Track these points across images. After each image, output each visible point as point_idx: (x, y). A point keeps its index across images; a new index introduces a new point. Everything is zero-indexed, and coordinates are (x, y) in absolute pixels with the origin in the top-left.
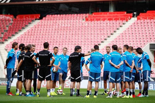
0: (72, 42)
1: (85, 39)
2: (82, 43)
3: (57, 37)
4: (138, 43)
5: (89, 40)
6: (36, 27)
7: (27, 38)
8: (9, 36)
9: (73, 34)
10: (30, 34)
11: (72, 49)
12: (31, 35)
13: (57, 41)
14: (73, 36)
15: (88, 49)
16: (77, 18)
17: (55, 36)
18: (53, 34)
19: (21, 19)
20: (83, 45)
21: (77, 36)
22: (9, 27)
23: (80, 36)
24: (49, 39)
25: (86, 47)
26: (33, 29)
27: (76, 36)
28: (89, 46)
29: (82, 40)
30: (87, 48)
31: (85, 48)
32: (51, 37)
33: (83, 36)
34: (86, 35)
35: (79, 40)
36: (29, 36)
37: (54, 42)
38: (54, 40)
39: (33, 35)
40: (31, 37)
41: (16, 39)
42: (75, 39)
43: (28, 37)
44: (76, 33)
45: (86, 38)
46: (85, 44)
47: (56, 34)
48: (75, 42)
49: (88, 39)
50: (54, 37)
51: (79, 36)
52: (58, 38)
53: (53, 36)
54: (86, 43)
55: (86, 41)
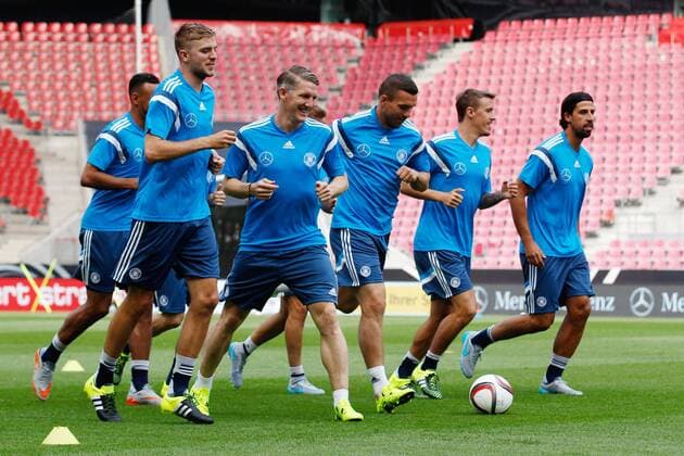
0: (606, 129)
1: (658, 116)
2: (647, 134)
3: (544, 110)
5: (672, 122)
6: (456, 73)
7: (421, 118)
9: (607, 99)
10: (432, 100)
11: (604, 159)
12: (439, 103)
13: (545, 126)
14: (609, 104)
15: (671, 157)
16: (626, 33)
17: (537, 107)
18: (525, 98)
19: (397, 40)
20: (652, 141)
21: (623, 106)
22: (350, 75)
23: (636, 104)
24: (510, 117)
25: (665, 151)
26: (447, 80)
27: (620, 107)
28: (673, 144)
29: (647, 123)
30: (668, 155)
31: (659, 154)
32: (520, 111)
33: (650, 105)
34: (659, 102)
35: (634, 123)
36: (430, 110)
37: (530, 130)
38: (531, 122)
39: (445, 106)
40: (437, 113)
42: (619, 117)
43: (425, 114)
44: (622, 93)
45: (661, 112)
46: (658, 137)
47: (538, 97)
48: (619, 128)
49: (671, 117)
50: (532, 110)
51: (632, 108)
52: (546, 116)
53: (525, 108)
54: (663, 135)
55: (664, 125)
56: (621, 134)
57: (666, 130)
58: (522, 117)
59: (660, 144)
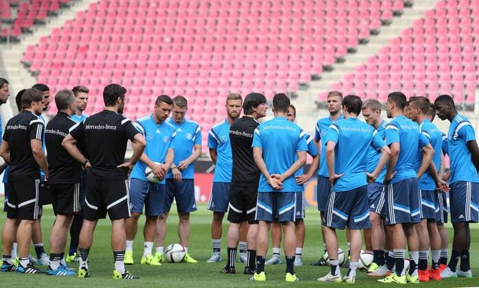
0: (258, 40)
1: (302, 30)
2: (292, 45)
3: (206, 22)
5: (314, 35)
7: (101, 26)
9: (260, 13)
10: (110, 10)
12: (117, 13)
13: (206, 36)
14: (261, 18)
15: (312, 66)
17: (200, 19)
18: (190, 11)
20: (296, 52)
21: (273, 20)
23: (284, 19)
24: (177, 28)
25: (306, 61)
27: (270, 21)
28: (314, 54)
29: (292, 36)
30: (308, 64)
31: (302, 63)
32: (186, 22)
33: (296, 20)
34: (304, 18)
35: (282, 36)
36: (108, 19)
37: (194, 39)
38: (195, 32)
39: (121, 15)
40: (115, 22)
42: (269, 30)
43: (104, 22)
44: (273, 9)
45: (305, 27)
46: (302, 48)
47: (201, 11)
48: (269, 39)
49: (313, 31)
50: (196, 21)
51: (281, 21)
52: (207, 27)
53: (190, 20)
54: (306, 46)
55: (306, 38)
56: (270, 45)
57: (308, 42)
58: (187, 27)
59: (303, 54)
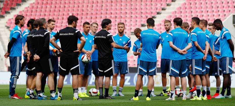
0: (111, 13)
2: (127, 15)
3: (88, 6)
4: (214, 13)
5: (137, 11)
7: (41, 9)
8: (13, 6)
9: (112, 2)
10: (44, 2)
13: (88, 12)
14: (113, 4)
15: (136, 24)
17: (85, 5)
18: (80, 1)
20: (129, 18)
21: (118, 5)
23: (123, 4)
24: (75, 9)
25: (134, 22)
27: (117, 5)
28: (137, 19)
29: (127, 11)
30: (135, 24)
31: (132, 23)
32: (79, 6)
33: (128, 4)
34: (132, 3)
35: (122, 11)
36: (44, 6)
37: (82, 14)
38: (83, 11)
39: (49, 4)
40: (46, 7)
41: (23, 11)
42: (116, 9)
43: (42, 7)
45: (132, 7)
46: (131, 17)
47: (85, 1)
48: (116, 13)
49: (136, 9)
50: (83, 6)
52: (88, 8)
53: (80, 6)
54: (133, 16)
55: (133, 12)
56: (117, 15)
57: (134, 14)
58: (79, 9)
59: (132, 19)
